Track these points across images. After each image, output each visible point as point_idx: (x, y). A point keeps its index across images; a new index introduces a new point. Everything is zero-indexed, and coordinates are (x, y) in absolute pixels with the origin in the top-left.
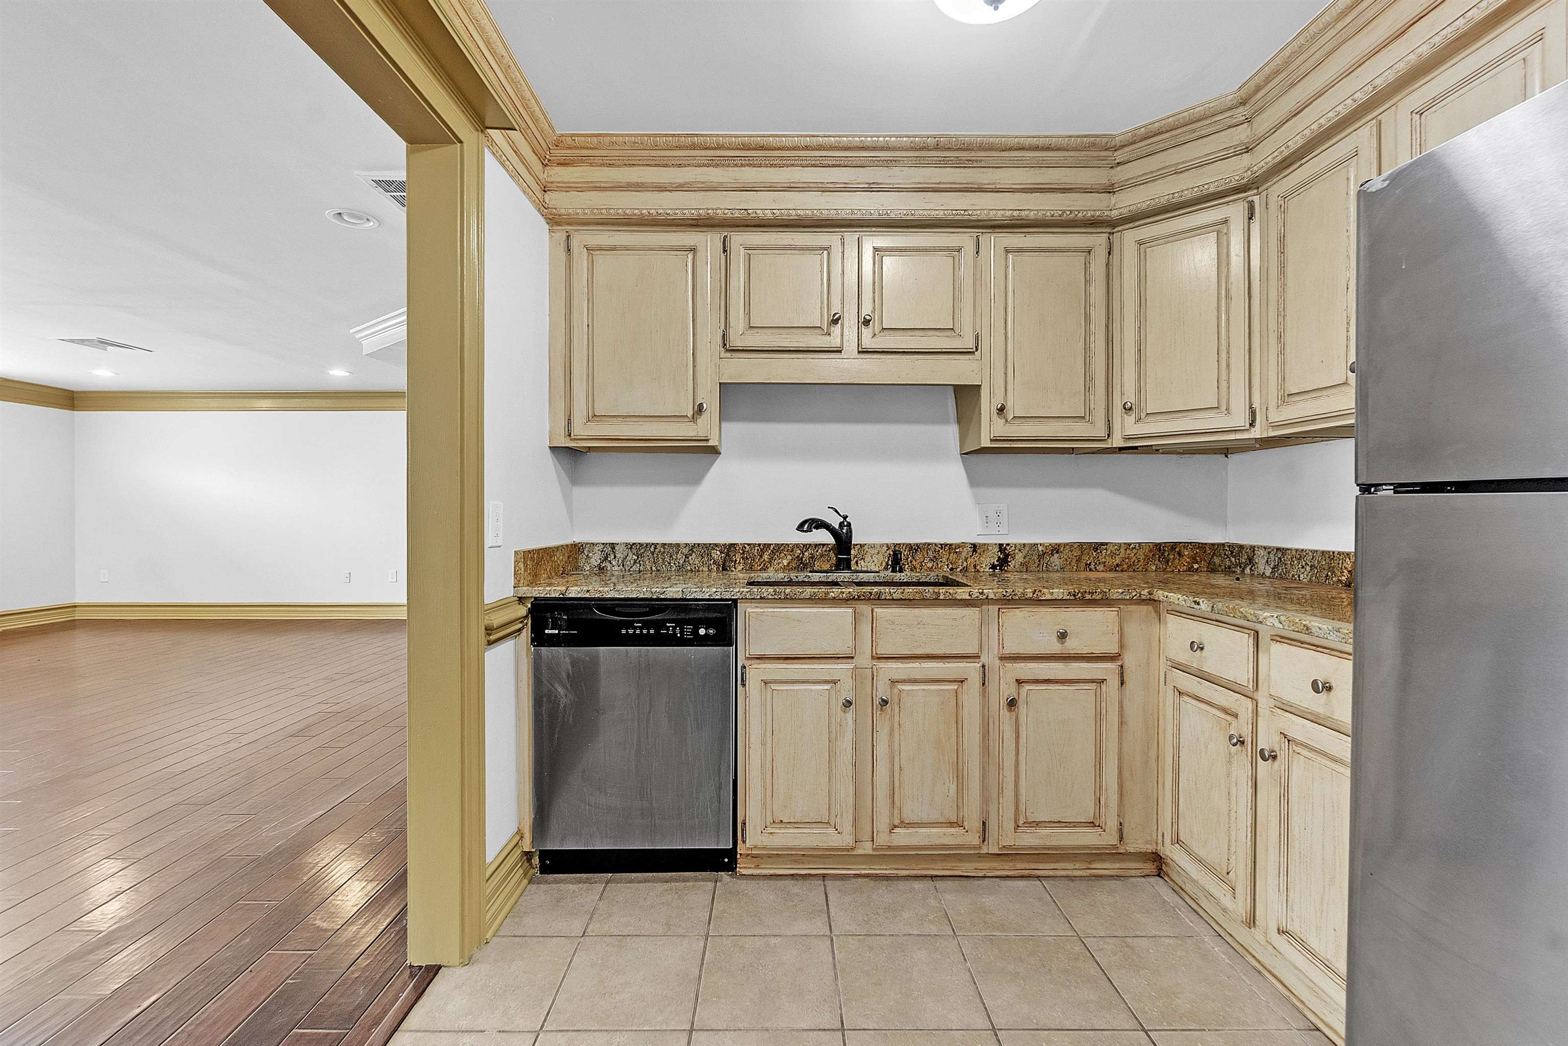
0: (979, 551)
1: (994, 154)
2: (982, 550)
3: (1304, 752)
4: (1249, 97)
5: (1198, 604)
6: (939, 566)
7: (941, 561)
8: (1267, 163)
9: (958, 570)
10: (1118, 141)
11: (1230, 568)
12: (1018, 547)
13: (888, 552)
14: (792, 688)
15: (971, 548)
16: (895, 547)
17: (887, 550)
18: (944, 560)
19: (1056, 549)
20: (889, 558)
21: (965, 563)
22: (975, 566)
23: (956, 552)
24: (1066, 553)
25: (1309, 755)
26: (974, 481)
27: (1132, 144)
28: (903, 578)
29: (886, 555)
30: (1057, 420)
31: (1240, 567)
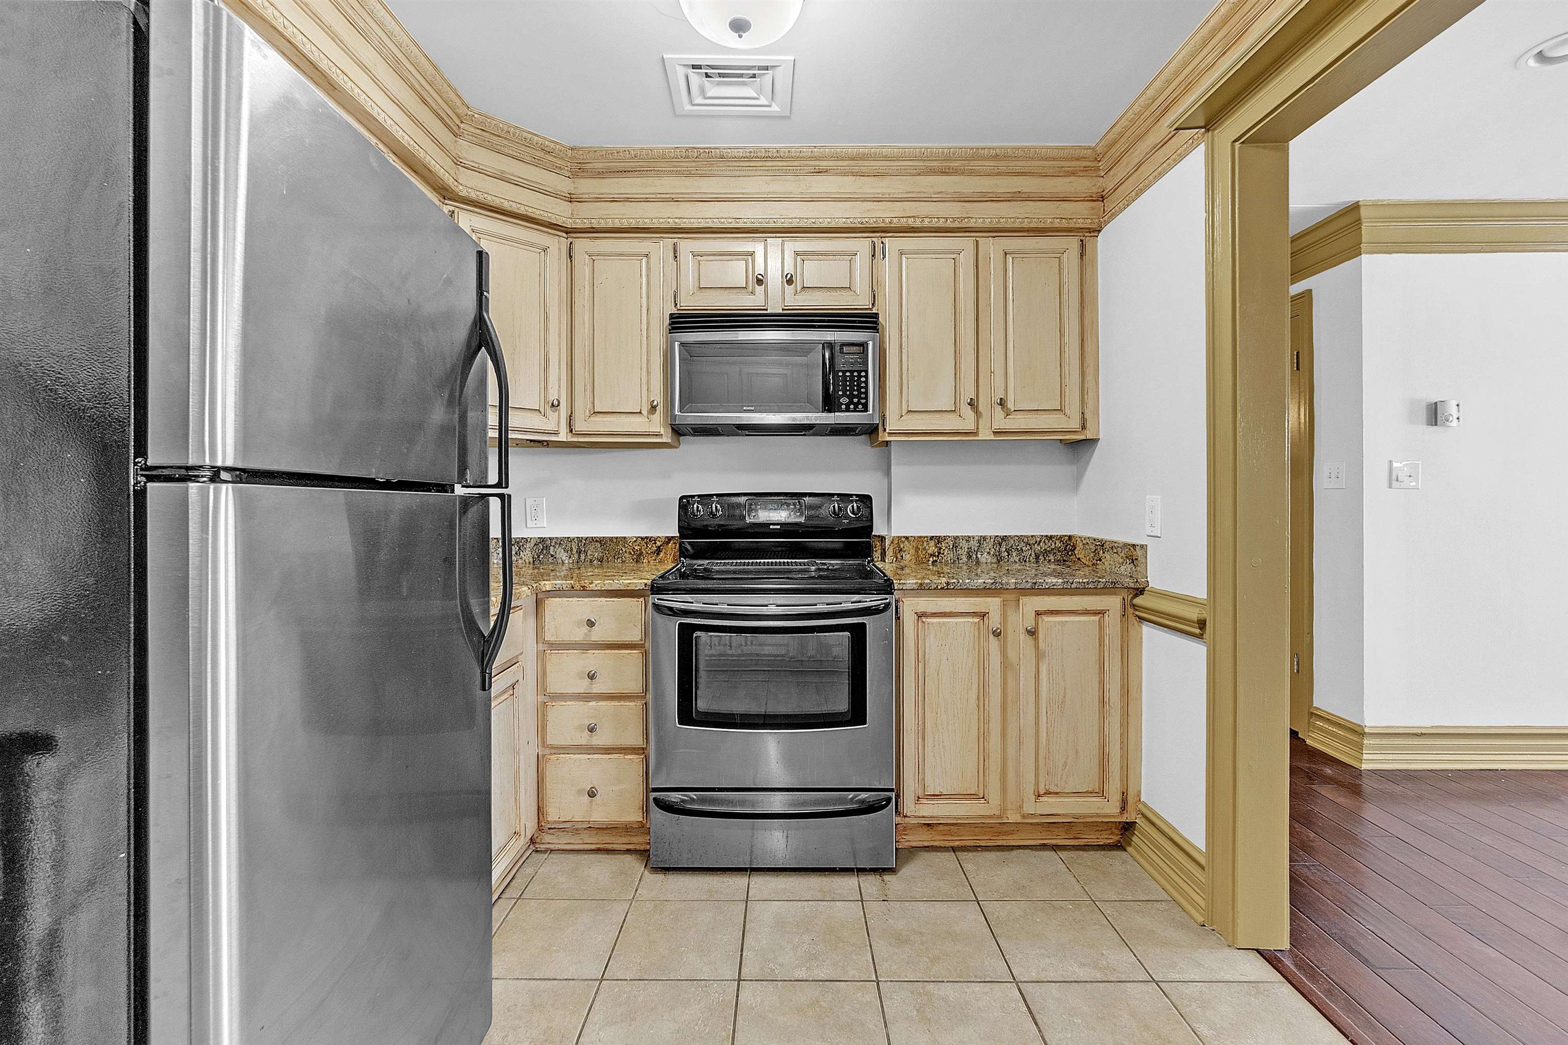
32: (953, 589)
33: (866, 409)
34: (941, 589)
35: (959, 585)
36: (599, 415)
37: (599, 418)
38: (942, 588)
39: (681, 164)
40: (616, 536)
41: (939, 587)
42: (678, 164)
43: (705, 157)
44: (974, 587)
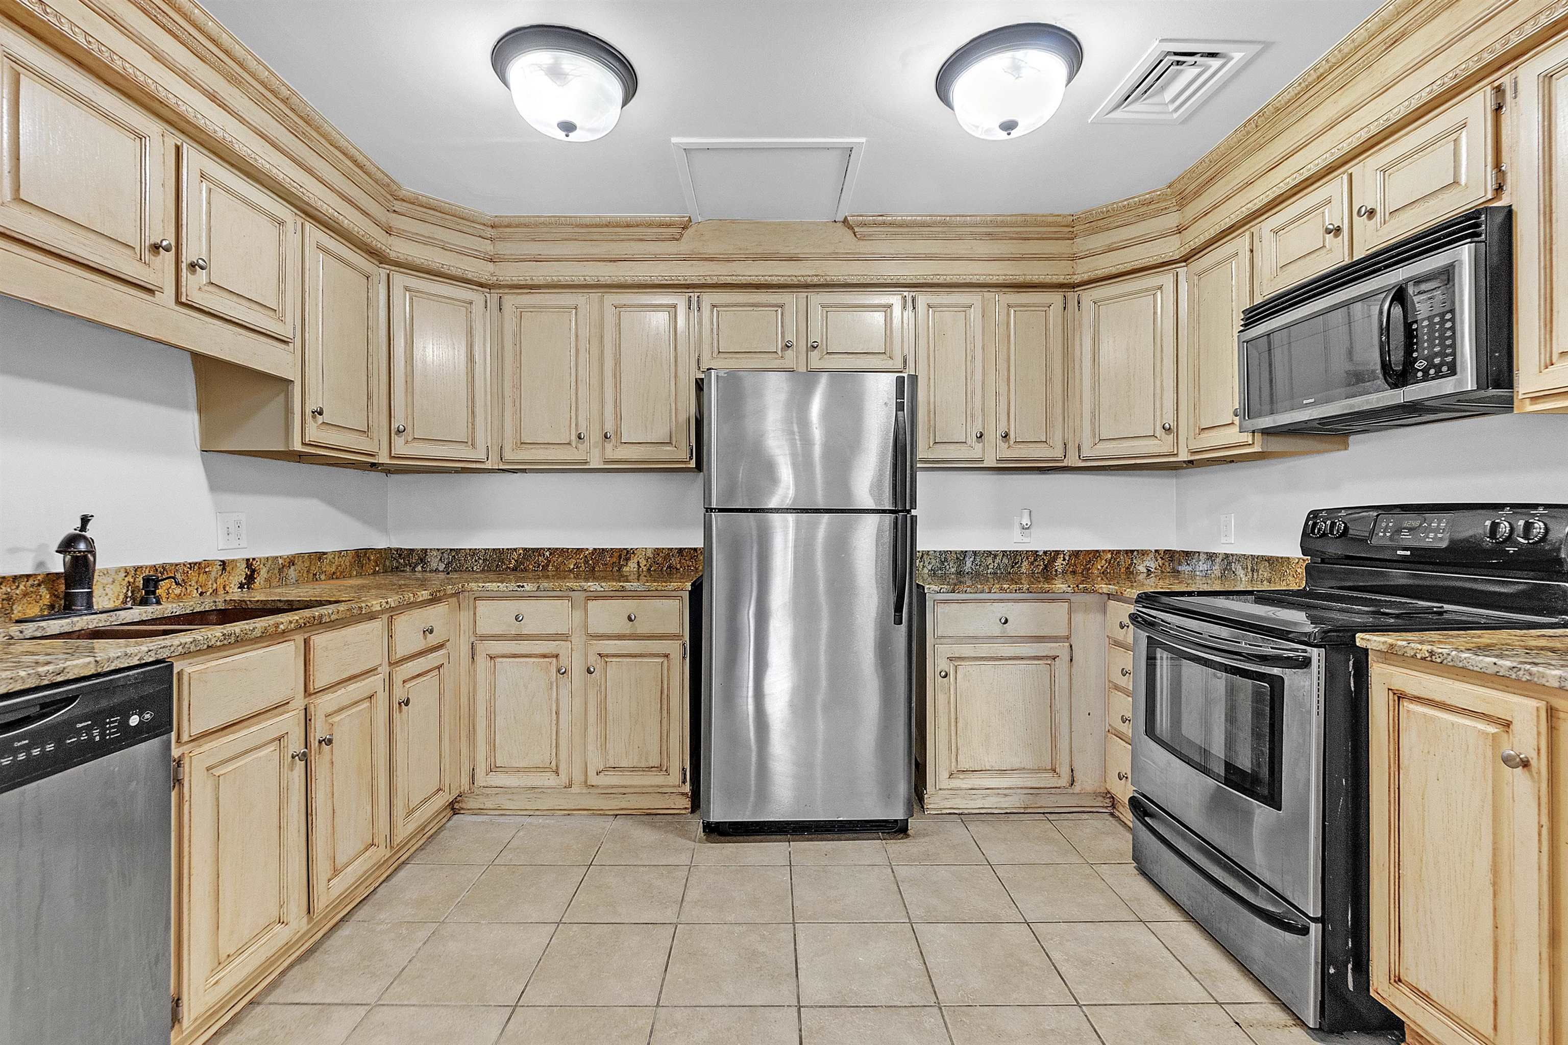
0: (228, 569)
1: (323, 141)
2: (231, 567)
3: (614, 659)
4: (500, 226)
5: (523, 587)
6: (188, 591)
7: (190, 585)
8: (512, 280)
9: (208, 593)
10: (402, 193)
11: (397, 568)
12: (263, 561)
13: (126, 579)
14: (238, 764)
15: (220, 565)
16: (136, 571)
17: (126, 576)
18: (193, 583)
19: (291, 561)
20: (128, 587)
21: (215, 585)
22: (224, 588)
23: (206, 572)
24: (299, 564)
25: (618, 660)
26: (215, 486)
27: (411, 203)
28: (175, 610)
29: (125, 583)
30: (350, 431)
31: (410, 566)
32: (1441, 663)
33: (1453, 371)
34: (1422, 659)
35: (1449, 659)
36: (1206, 431)
37: (1205, 435)
38: (1424, 659)
39: (1249, 141)
40: (1281, 556)
41: (1419, 656)
42: (1246, 143)
43: (1262, 121)
44: (1475, 669)
